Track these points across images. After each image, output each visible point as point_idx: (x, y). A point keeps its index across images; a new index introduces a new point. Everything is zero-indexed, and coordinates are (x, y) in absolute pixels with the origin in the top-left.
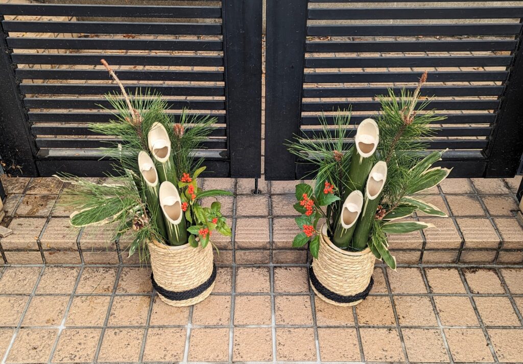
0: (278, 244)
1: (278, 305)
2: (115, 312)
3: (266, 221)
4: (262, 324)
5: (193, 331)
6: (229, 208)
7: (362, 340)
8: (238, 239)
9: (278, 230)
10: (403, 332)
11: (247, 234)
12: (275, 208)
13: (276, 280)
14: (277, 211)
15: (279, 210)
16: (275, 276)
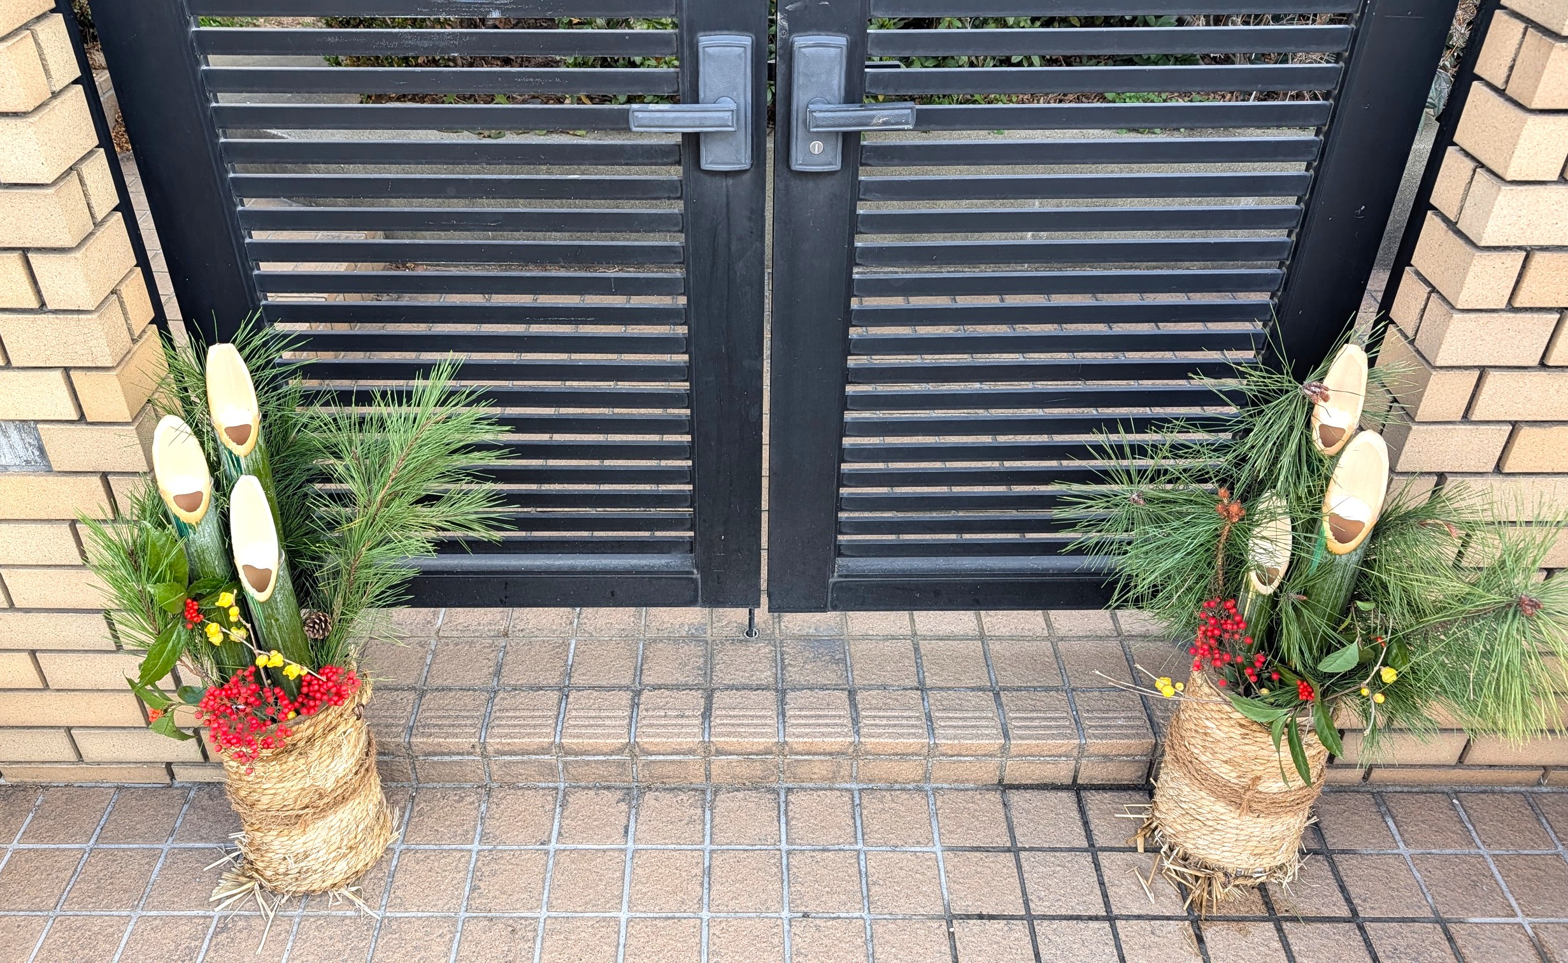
0: (795, 746)
1: (795, 870)
2: (481, 884)
3: (771, 695)
4: (764, 910)
5: (632, 923)
6: (699, 668)
7: (958, 944)
8: (715, 736)
9: (794, 716)
10: (1037, 928)
11: (733, 725)
12: (789, 668)
13: (793, 818)
14: (794, 675)
15: (796, 673)
16: (790, 808)
